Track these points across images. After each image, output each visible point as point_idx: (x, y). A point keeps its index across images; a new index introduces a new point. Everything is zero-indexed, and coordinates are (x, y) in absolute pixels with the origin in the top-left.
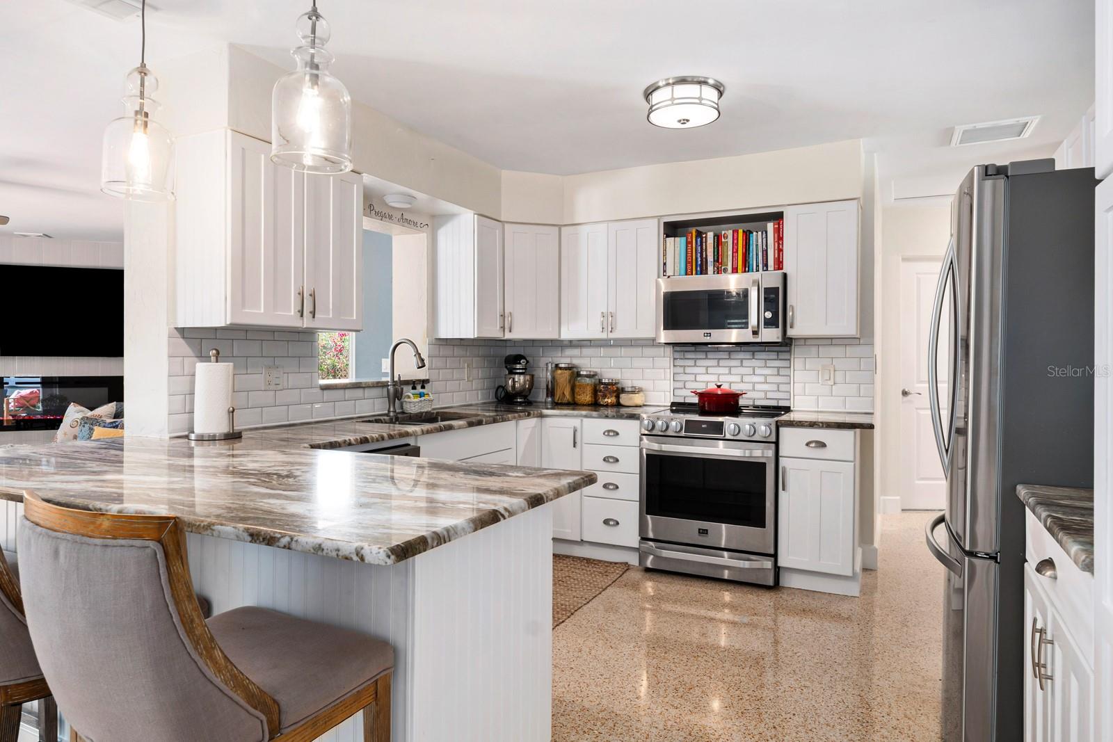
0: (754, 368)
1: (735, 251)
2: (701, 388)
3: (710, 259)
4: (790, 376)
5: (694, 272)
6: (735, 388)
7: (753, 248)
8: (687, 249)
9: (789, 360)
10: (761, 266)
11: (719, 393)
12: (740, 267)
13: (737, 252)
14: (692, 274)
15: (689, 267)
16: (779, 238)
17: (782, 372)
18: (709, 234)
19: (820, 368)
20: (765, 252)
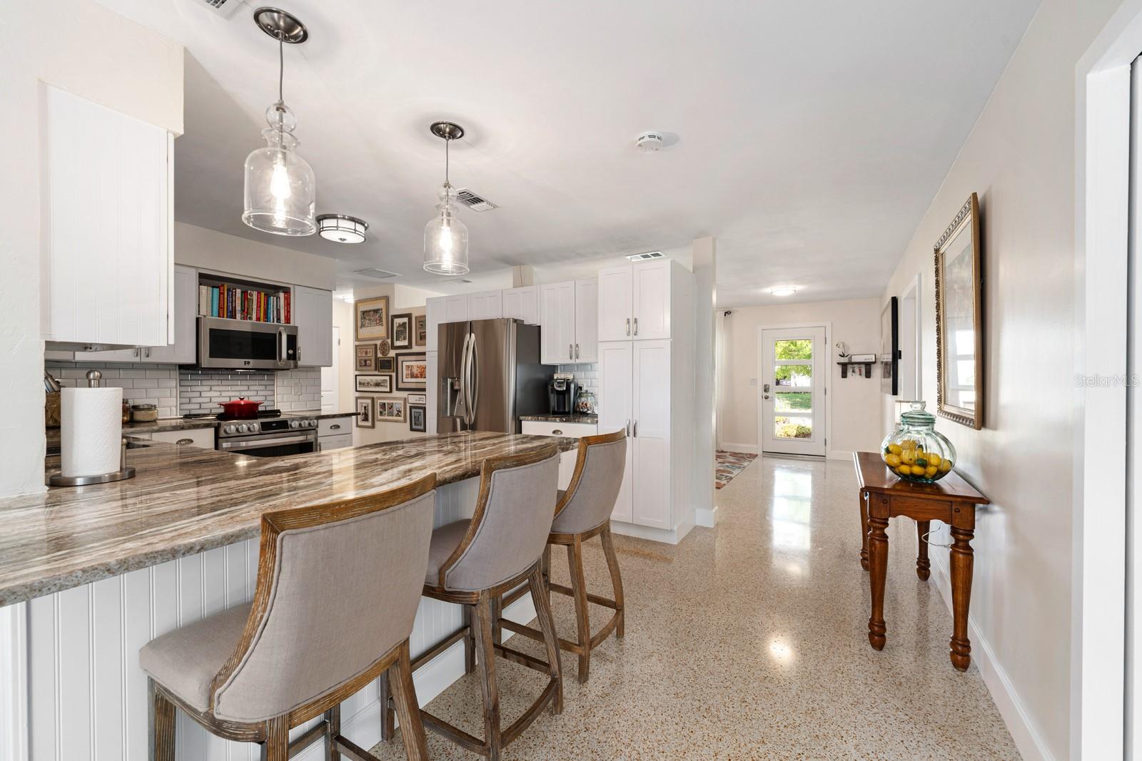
0: (248, 386)
1: (259, 306)
2: (226, 400)
3: (238, 308)
4: (274, 391)
5: (225, 316)
6: (253, 399)
7: (271, 306)
8: (220, 298)
9: (274, 380)
10: (275, 319)
11: (242, 403)
12: (262, 318)
13: (260, 307)
14: (223, 317)
15: (221, 312)
16: (288, 304)
17: (268, 388)
18: (237, 290)
19: (293, 385)
20: (278, 311)
